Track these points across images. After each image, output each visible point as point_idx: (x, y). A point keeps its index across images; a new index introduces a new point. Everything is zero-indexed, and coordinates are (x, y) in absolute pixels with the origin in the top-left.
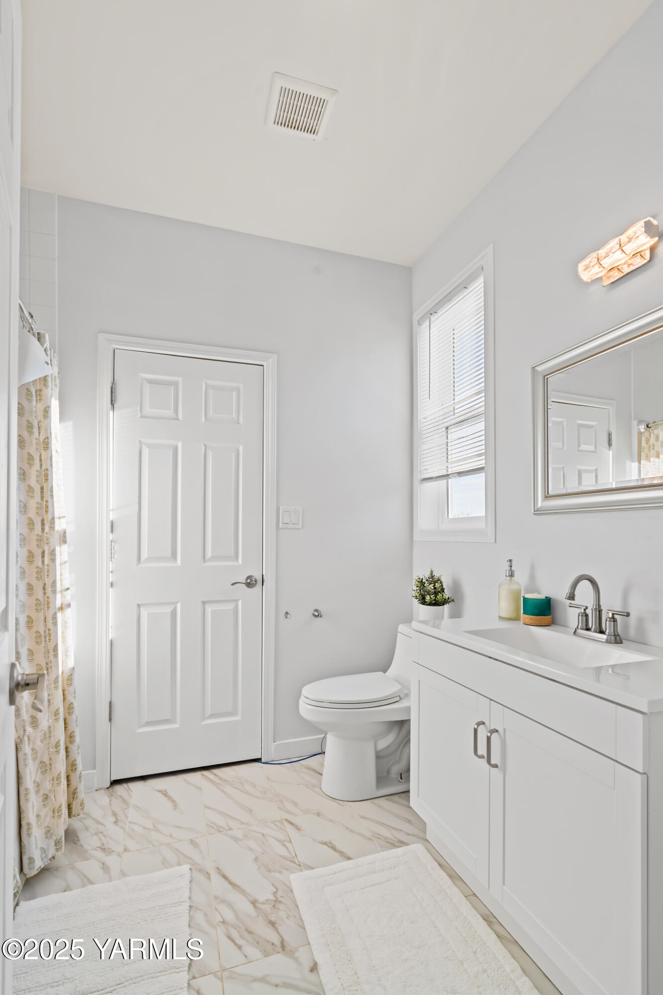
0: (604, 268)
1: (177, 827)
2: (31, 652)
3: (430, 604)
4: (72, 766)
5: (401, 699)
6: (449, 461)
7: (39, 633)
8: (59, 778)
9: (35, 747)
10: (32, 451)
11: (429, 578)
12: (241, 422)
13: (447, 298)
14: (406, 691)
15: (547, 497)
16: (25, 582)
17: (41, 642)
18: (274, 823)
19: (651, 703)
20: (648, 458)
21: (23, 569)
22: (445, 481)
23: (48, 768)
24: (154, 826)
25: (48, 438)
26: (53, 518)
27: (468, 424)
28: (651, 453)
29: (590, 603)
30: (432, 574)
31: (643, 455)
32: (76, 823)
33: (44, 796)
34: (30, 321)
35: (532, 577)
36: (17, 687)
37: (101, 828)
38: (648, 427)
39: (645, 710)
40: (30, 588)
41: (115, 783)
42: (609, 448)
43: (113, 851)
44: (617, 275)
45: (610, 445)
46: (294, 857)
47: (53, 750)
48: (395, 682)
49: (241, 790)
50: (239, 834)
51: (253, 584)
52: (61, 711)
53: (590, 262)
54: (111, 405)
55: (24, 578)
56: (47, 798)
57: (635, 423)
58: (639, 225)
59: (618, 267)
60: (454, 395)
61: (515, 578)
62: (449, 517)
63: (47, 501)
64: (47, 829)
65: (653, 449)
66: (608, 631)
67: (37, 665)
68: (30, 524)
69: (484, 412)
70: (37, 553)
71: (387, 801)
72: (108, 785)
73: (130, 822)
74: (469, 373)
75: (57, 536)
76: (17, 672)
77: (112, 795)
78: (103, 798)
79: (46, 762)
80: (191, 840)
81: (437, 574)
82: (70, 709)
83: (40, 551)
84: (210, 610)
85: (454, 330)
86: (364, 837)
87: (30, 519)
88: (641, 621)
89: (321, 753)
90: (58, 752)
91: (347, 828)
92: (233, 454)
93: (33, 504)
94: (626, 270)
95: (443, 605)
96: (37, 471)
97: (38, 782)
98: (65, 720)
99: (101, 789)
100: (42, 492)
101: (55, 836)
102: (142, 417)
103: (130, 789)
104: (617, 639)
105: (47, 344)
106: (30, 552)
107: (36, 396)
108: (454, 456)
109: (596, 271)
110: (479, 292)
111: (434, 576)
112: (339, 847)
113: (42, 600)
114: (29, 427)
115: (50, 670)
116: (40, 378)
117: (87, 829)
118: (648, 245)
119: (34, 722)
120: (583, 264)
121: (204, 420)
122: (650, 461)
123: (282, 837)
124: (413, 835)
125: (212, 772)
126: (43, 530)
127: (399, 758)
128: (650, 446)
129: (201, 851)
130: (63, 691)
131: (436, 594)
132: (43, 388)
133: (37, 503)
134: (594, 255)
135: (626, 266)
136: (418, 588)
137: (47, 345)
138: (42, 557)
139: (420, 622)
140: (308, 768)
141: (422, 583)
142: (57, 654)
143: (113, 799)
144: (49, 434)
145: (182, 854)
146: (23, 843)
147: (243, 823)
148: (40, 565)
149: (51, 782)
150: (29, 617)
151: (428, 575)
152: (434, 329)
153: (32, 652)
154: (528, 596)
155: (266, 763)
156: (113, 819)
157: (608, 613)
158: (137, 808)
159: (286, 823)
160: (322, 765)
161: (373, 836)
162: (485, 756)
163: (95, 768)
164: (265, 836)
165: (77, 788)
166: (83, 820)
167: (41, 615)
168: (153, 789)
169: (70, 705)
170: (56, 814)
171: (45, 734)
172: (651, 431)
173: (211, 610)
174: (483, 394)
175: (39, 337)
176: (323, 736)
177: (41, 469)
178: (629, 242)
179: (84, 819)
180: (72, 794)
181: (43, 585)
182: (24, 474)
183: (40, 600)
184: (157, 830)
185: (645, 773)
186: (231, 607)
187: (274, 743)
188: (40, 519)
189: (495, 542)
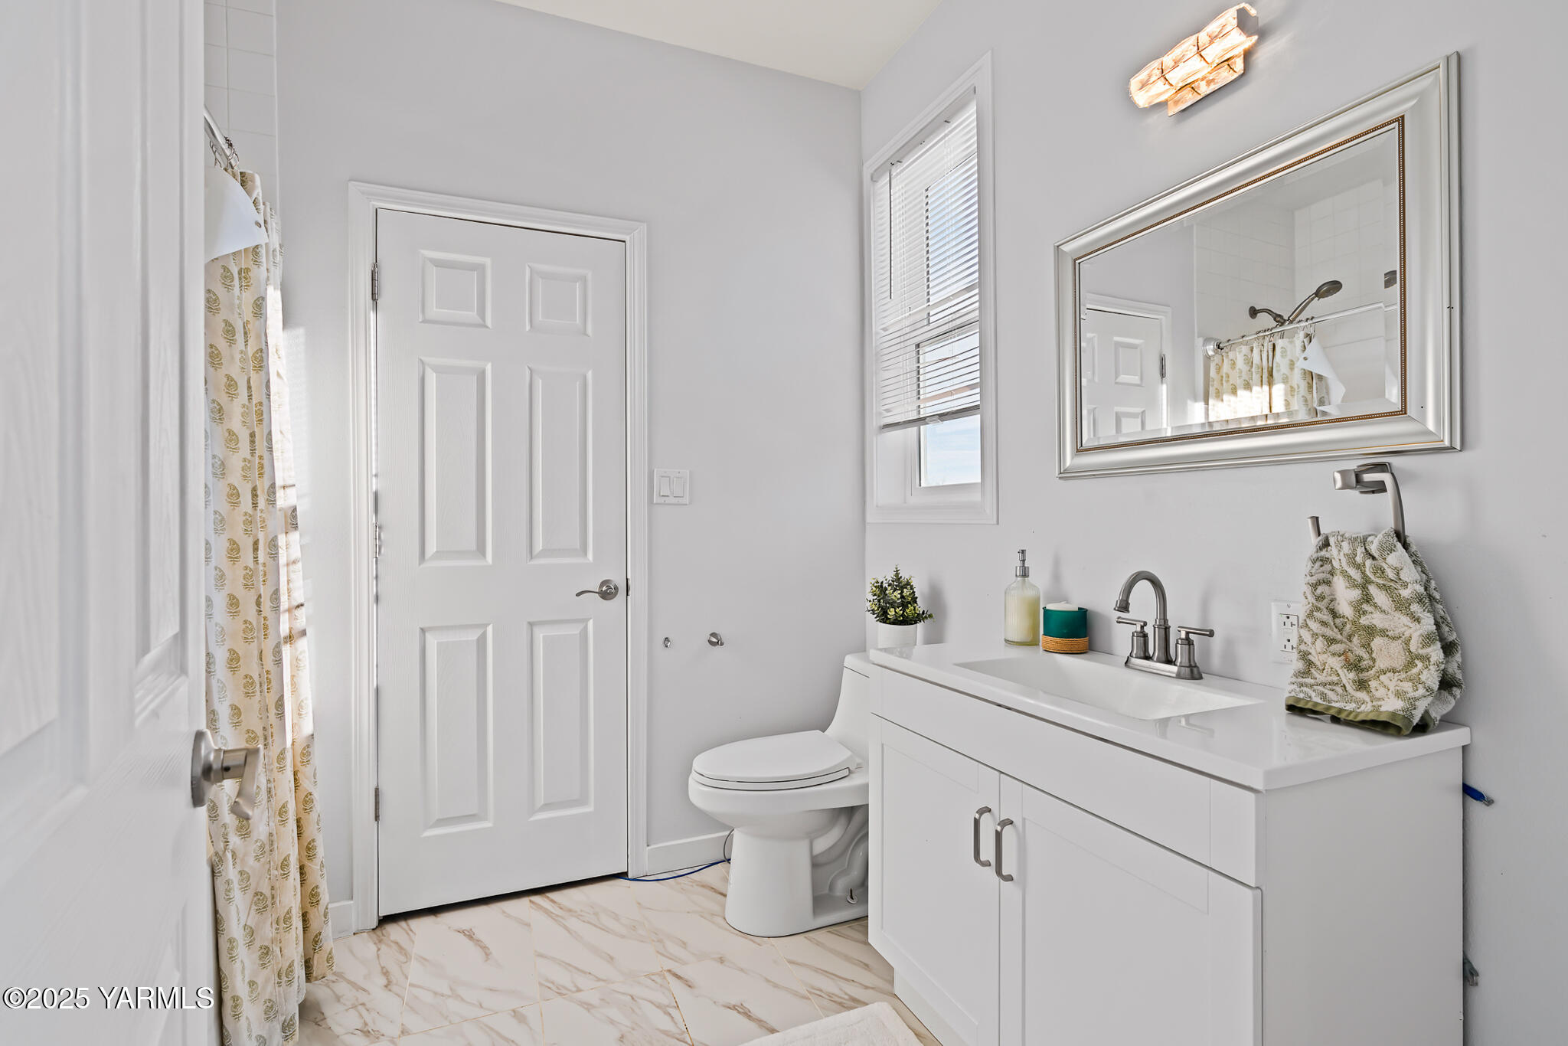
0: (1171, 85)
1: (491, 990)
2: (236, 711)
3: (895, 622)
4: (311, 898)
5: (850, 772)
6: (922, 397)
7: (251, 678)
8: (287, 918)
9: (246, 870)
10: (235, 372)
11: (893, 581)
12: (589, 331)
13: (918, 140)
14: (858, 760)
15: (1080, 450)
16: (224, 593)
17: (253, 693)
18: (651, 979)
19: (1269, 775)
20: (1219, 396)
21: (221, 571)
22: (915, 429)
23: (269, 903)
24: (451, 989)
25: (261, 350)
26: (273, 486)
27: (955, 337)
28: (1224, 387)
29: (1151, 617)
30: (897, 574)
31: (1212, 390)
32: (320, 991)
33: (263, 950)
34: (228, 152)
35: (1057, 577)
36: (206, 775)
37: (362, 997)
38: (1219, 348)
39: (1259, 786)
40: (233, 602)
41: (385, 920)
42: (1162, 381)
43: (383, 1035)
44: (1190, 98)
45: (1163, 375)
46: (684, 1032)
47: (276, 872)
48: (842, 746)
49: (595, 926)
50: (593, 997)
51: (611, 593)
52: (292, 807)
53: (1150, 76)
54: (371, 301)
55: (222, 585)
56: (267, 953)
57: (1199, 341)
58: (1226, 16)
59: (1193, 86)
60: (928, 293)
61: (1031, 579)
62: (923, 485)
63: (261, 457)
64: (268, 1004)
65: (1228, 381)
66: (1179, 660)
67: (248, 731)
68: (232, 495)
69: (977, 318)
70: (246, 543)
71: (829, 934)
72: (375, 924)
73: (411, 985)
74: (955, 257)
75: (280, 516)
76: (208, 747)
77: (380, 941)
78: (366, 947)
79: (264, 892)
80: (514, 1011)
81: (904, 575)
82: (306, 803)
83: (250, 541)
84: (541, 635)
85: (927, 190)
86: (796, 994)
87: (232, 487)
88: (1229, 644)
89: (724, 861)
90: (285, 876)
91: (768, 981)
92: (578, 383)
93: (236, 462)
94: (1204, 89)
95: (916, 623)
96: (244, 406)
97: (251, 928)
98: (298, 821)
99: (362, 931)
100: (253, 442)
101: (282, 1015)
102: (424, 321)
103: (411, 930)
104: (1194, 673)
105: (258, 192)
106: (232, 542)
107: (240, 279)
108: (928, 389)
109: (1159, 91)
110: (969, 128)
111: (901, 577)
112: (756, 1011)
113: (254, 624)
114: (228, 331)
115: (270, 740)
116: (246, 250)
117: (338, 999)
118: (1240, 50)
119: (244, 830)
120: (1137, 79)
121: (528, 328)
122: (1222, 400)
123: (665, 1001)
124: (872, 988)
125: (548, 897)
126: (255, 505)
127: (848, 865)
128: (1222, 377)
129: (531, 1029)
130: (295, 773)
131: (904, 606)
132: (251, 266)
133: (245, 460)
134: (1156, 64)
135: (1204, 83)
136: (875, 597)
137: (258, 195)
138: (254, 551)
139: (881, 650)
140: (703, 886)
141: (881, 589)
142: (283, 713)
143: (383, 947)
144: (264, 343)
145: (498, 1034)
146: (227, 1030)
147: (599, 980)
148: (251, 565)
149: (275, 926)
150: (232, 651)
151: (890, 576)
152: (897, 188)
153: (239, 709)
154: (1050, 607)
155: (634, 880)
156: (384, 981)
157: (1180, 631)
158: (423, 960)
159: (670, 978)
160: (726, 880)
161: (810, 992)
162: (993, 862)
163: (352, 898)
164: (636, 999)
165: (320, 933)
166: (331, 984)
167: (254, 648)
168: (449, 928)
169: (306, 796)
170: (285, 979)
171: (262, 847)
172: (1223, 354)
173: (544, 636)
174: (977, 291)
175: (244, 180)
176: (727, 833)
177: (249, 402)
178: (1211, 42)
179: (334, 982)
180: (312, 943)
181: (256, 598)
182: (220, 410)
183: (251, 623)
184: (458, 997)
185: (1258, 888)
186: (574, 630)
187: (649, 848)
188: (249, 486)
189: (998, 524)
